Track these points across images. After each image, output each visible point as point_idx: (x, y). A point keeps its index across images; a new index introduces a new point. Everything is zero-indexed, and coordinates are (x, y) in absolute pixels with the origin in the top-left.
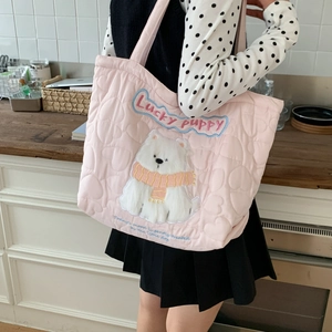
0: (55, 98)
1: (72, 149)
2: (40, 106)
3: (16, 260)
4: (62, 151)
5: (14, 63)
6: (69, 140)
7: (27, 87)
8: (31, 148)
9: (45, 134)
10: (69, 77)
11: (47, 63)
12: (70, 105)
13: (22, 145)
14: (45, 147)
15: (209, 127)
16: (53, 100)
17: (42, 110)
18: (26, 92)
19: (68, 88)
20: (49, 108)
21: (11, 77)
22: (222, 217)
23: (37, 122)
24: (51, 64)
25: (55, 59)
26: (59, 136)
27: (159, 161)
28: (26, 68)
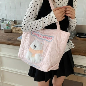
0: (15, 29)
1: (16, 43)
2: (11, 31)
3: (3, 71)
4: (14, 43)
5: (6, 20)
6: (16, 40)
7: (8, 26)
8: (6, 42)
9: (11, 38)
10: (19, 24)
11: (13, 20)
12: (18, 31)
13: (4, 41)
14: (10, 42)
15: (49, 39)
16: (14, 30)
17: (11, 32)
18: (8, 28)
19: (18, 27)
20: (13, 32)
21: (4, 24)
22: (48, 63)
23: (9, 35)
24: (14, 21)
25: (15, 19)
26: (14, 39)
27: (35, 47)
28: (8, 21)
